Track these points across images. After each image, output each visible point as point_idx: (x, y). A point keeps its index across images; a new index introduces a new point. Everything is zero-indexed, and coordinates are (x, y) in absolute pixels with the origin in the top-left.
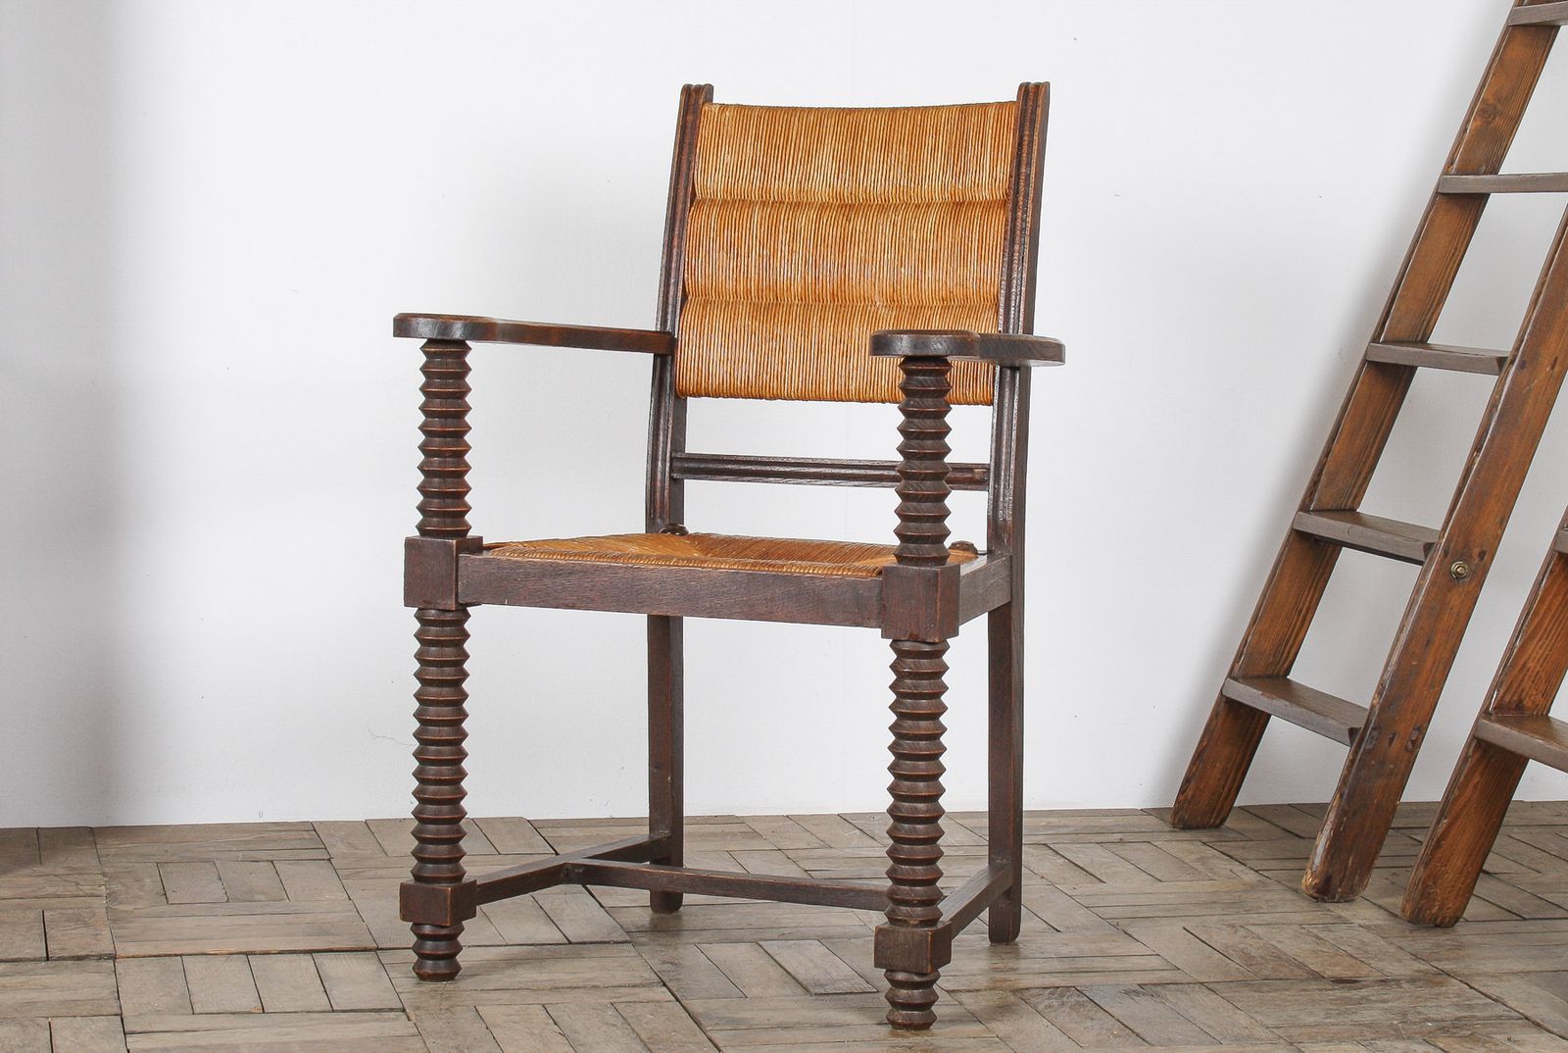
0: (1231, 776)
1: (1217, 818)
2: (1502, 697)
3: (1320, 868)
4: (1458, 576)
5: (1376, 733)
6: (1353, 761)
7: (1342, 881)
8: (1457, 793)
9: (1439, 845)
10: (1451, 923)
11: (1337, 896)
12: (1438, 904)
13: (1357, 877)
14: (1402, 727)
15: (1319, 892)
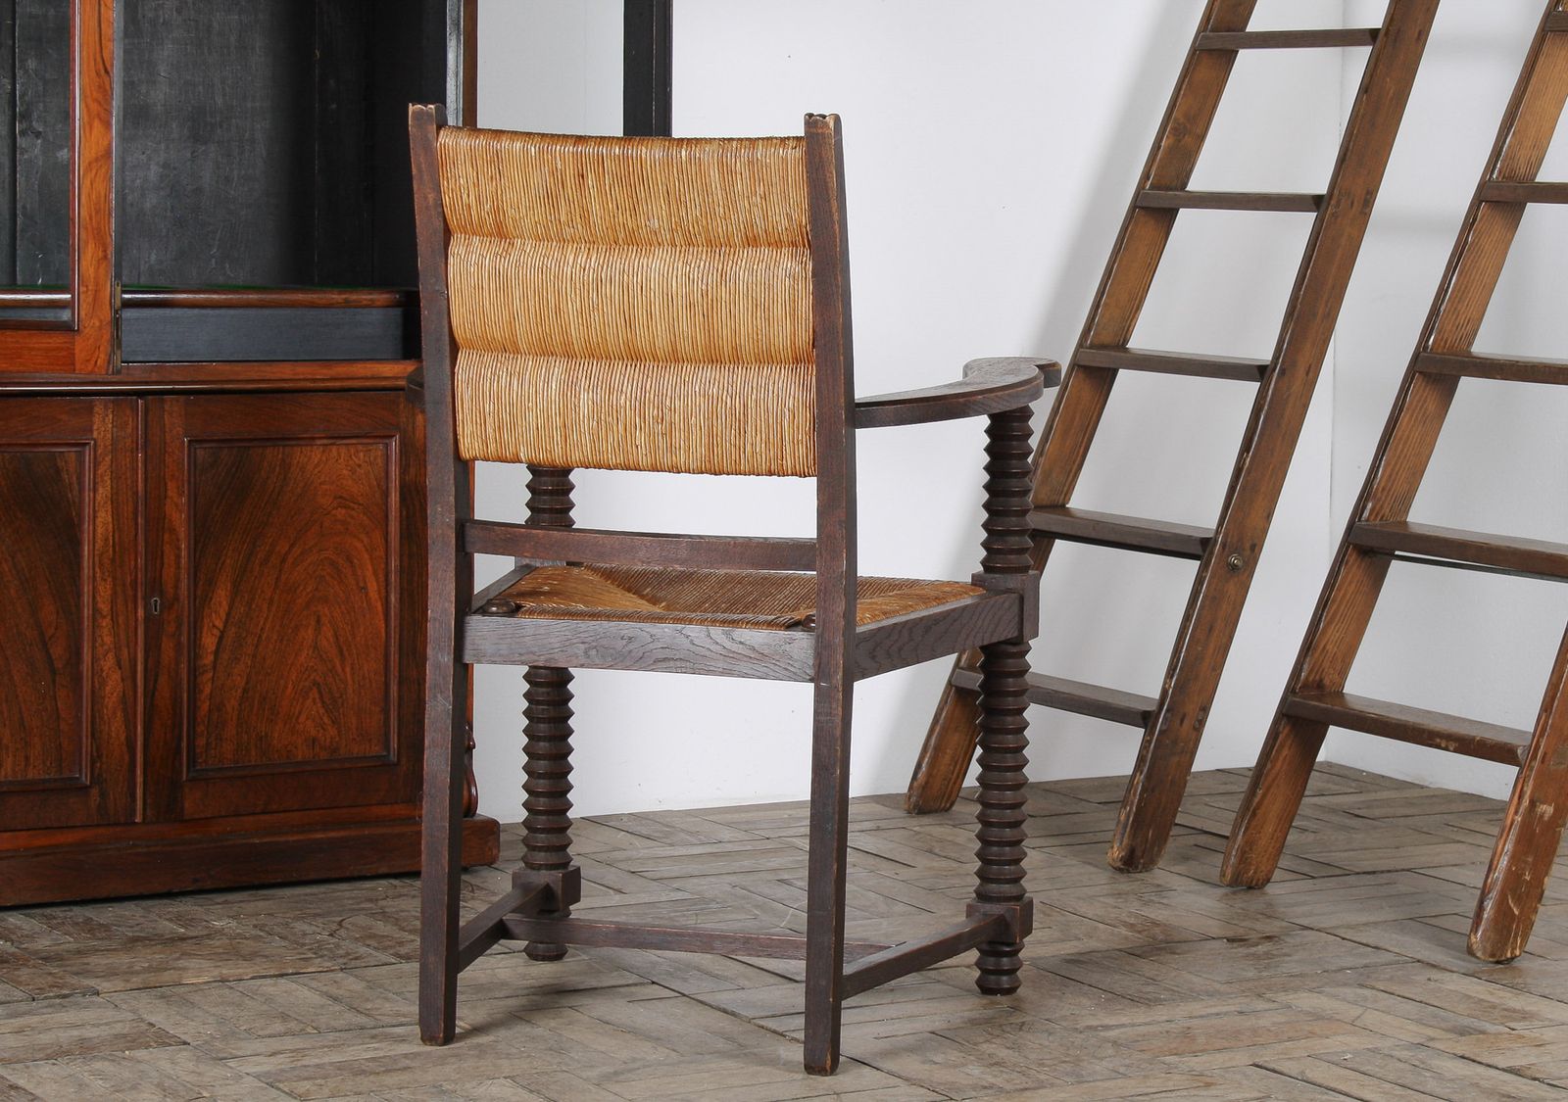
0: (960, 761)
1: (947, 802)
2: (1307, 678)
3: (1125, 841)
4: (1234, 567)
5: (1169, 715)
6: (1150, 742)
7: (1144, 852)
8: (1269, 766)
9: (1254, 814)
10: (1264, 885)
11: (1140, 867)
12: (1253, 867)
13: (1156, 849)
14: (1191, 708)
15: (1125, 864)
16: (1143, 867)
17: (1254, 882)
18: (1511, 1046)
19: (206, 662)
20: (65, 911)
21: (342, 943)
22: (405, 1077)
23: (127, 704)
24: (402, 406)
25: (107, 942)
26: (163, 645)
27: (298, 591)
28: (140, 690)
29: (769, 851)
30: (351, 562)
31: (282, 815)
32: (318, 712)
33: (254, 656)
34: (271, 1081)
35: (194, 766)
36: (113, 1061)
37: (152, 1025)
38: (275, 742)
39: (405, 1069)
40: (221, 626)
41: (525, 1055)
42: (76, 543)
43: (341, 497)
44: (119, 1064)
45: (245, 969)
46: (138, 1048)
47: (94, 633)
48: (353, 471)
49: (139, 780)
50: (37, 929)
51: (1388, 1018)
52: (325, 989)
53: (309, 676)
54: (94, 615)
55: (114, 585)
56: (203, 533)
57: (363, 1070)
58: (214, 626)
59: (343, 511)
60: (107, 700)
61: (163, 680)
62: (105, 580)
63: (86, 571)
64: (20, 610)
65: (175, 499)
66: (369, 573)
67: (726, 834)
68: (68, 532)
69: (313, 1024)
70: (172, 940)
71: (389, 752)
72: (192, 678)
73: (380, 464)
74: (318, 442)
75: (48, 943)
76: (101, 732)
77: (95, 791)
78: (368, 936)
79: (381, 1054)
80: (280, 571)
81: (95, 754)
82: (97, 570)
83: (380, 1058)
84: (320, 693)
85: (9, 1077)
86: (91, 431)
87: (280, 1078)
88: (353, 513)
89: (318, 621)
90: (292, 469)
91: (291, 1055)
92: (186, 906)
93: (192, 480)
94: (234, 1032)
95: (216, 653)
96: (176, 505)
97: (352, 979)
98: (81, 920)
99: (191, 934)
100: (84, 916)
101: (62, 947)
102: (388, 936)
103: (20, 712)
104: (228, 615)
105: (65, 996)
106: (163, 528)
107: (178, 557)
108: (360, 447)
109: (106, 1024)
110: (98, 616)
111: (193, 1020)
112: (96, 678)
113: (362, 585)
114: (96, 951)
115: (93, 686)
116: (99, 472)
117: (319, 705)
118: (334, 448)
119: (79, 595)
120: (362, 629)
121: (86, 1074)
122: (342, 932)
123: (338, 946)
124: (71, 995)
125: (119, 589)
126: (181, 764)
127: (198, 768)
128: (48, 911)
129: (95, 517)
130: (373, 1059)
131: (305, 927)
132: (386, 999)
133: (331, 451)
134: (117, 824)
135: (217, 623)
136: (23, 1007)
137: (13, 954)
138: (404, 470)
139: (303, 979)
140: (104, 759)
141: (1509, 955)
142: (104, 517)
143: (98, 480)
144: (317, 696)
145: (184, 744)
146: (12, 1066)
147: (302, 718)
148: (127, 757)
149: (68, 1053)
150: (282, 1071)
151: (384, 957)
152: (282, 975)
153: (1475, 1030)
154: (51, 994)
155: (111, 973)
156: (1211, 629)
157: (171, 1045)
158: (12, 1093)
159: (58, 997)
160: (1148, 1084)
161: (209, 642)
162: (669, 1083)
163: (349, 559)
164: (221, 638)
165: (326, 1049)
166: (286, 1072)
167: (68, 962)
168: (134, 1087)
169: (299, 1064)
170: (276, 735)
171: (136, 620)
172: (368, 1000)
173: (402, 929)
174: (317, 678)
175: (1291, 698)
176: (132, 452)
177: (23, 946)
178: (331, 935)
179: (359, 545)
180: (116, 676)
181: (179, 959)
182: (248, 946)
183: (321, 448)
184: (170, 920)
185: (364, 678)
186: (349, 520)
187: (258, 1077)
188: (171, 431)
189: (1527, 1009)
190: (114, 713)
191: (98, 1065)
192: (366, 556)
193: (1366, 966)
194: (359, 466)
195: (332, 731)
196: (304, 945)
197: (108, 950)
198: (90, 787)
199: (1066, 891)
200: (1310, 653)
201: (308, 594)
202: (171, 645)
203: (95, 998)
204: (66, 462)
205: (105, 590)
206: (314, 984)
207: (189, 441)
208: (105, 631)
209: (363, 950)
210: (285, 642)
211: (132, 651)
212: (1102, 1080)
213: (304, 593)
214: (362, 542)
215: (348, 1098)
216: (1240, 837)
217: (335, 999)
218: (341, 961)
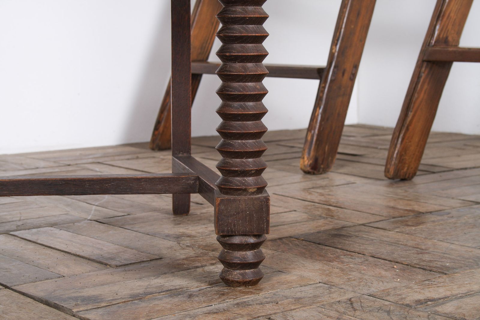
2: (439, 35)
3: (312, 153)
5: (336, 70)
6: (324, 87)
7: (323, 161)
8: (416, 95)
9: (407, 129)
10: (412, 177)
11: (321, 170)
12: (407, 165)
13: (330, 158)
14: (348, 66)
15: (312, 168)
16: (323, 171)
17: (407, 176)
156: (358, 14)
200: (441, 19)
216: (398, 146)
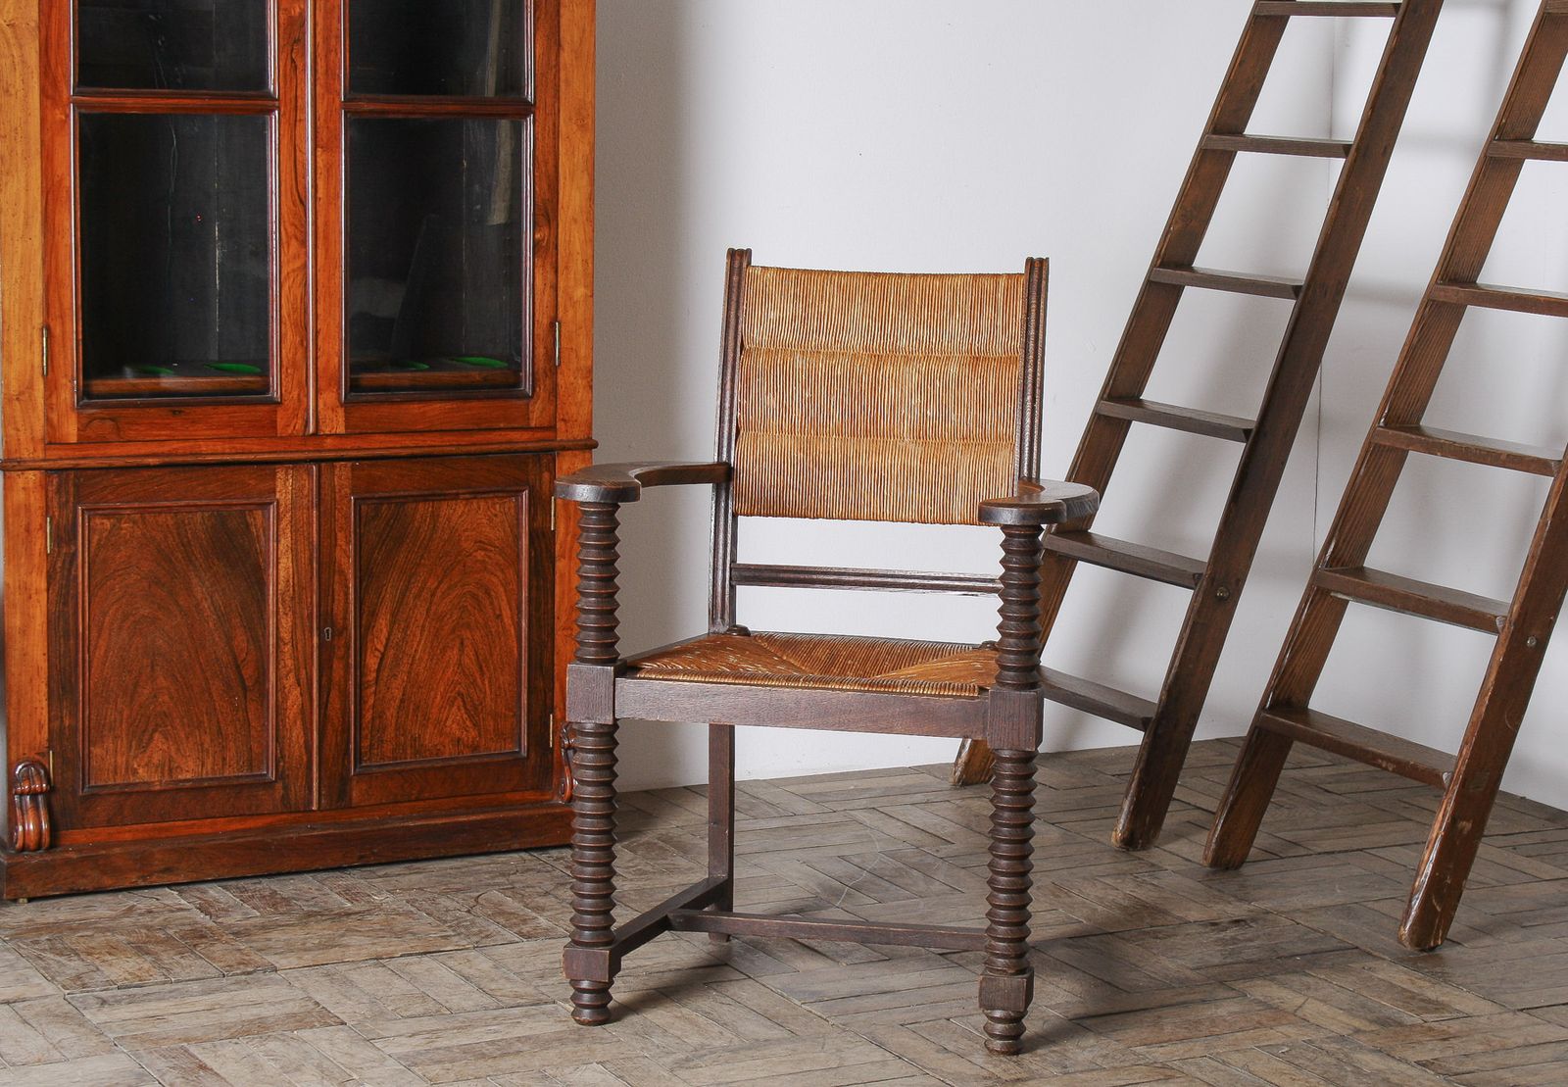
3: (1126, 825)
4: (1221, 599)
5: (1164, 722)
6: (1149, 740)
7: (1142, 834)
10: (1240, 865)
11: (1140, 845)
12: (1232, 849)
13: (1152, 831)
14: (1183, 715)
15: (1126, 844)
16: (1143, 846)
17: (1232, 862)
18: (1421, 1039)
19: (370, 678)
20: (255, 883)
21: (477, 920)
22: (516, 1061)
23: (305, 714)
24: (531, 465)
25: (286, 917)
26: (334, 666)
27: (446, 619)
28: (315, 703)
29: (837, 825)
30: (489, 594)
31: (432, 802)
32: (462, 717)
33: (409, 673)
34: (410, 1062)
35: (360, 763)
36: (284, 1041)
37: (317, 1003)
38: (427, 742)
39: (518, 1052)
40: (382, 649)
41: (615, 1039)
42: (261, 584)
43: (480, 542)
44: (289, 1044)
45: (396, 946)
46: (305, 1028)
47: (277, 657)
48: (490, 520)
49: (315, 775)
50: (231, 903)
51: (1324, 1008)
52: (458, 968)
53: (455, 688)
54: (277, 642)
55: (294, 618)
56: (365, 575)
57: (483, 1054)
58: (376, 649)
59: (483, 553)
60: (289, 711)
61: (334, 693)
62: (287, 614)
63: (271, 607)
64: (217, 639)
65: (344, 547)
66: (504, 604)
67: (802, 806)
68: (255, 576)
69: (447, 1005)
70: (339, 915)
71: (520, 748)
72: (358, 691)
73: (513, 514)
74: (462, 497)
75: (239, 917)
76: (284, 737)
77: (279, 785)
78: (499, 912)
79: (499, 1037)
80: (431, 603)
81: (279, 755)
82: (280, 605)
83: (498, 1041)
84: (463, 701)
85: (200, 1057)
86: (274, 492)
87: (416, 1061)
88: (491, 554)
89: (462, 643)
90: (440, 520)
91: (427, 1036)
92: (353, 879)
93: (358, 530)
94: (382, 1012)
95: (378, 671)
96: (345, 552)
97: (482, 958)
98: (267, 893)
99: (357, 909)
100: (270, 889)
101: (252, 921)
102: (514, 913)
103: (218, 722)
104: (388, 639)
105: (249, 973)
106: (334, 570)
107: (347, 594)
108: (496, 500)
109: (281, 1002)
110: (281, 644)
111: (350, 1000)
112: (280, 693)
113: (498, 613)
114: (277, 926)
115: (277, 700)
116: (282, 526)
117: (463, 711)
118: (475, 501)
119: (266, 627)
120: (498, 649)
121: (261, 1054)
122: (478, 910)
123: (473, 923)
124: (255, 971)
125: (298, 621)
126: (349, 762)
127: (364, 764)
128: (241, 883)
129: (278, 563)
130: (492, 1043)
131: (448, 903)
132: (507, 979)
133: (472, 503)
134: (299, 812)
135: (378, 647)
136: (215, 984)
137: (210, 929)
138: (532, 519)
139: (442, 957)
140: (287, 759)
141: (1432, 944)
142: (286, 562)
143: (281, 533)
144: (461, 703)
145: (352, 746)
146: (204, 1045)
147: (449, 723)
148: (305, 758)
149: (248, 1033)
150: (419, 1053)
151: (510, 935)
152: (425, 953)
153: (1395, 1022)
154: (238, 972)
155: (289, 949)
156: (1200, 651)
157: (331, 1025)
158: (201, 1073)
159: (243, 973)
160: (1119, 1077)
161: (372, 662)
162: (730, 1070)
163: (487, 593)
164: (381, 659)
165: (455, 1031)
166: (421, 1054)
167: (254, 938)
168: (297, 1069)
169: (434, 1045)
170: (427, 737)
171: (312, 646)
172: (492, 980)
173: (526, 906)
174: (461, 689)
175: (1263, 714)
176: (308, 510)
177: (220, 920)
178: (469, 911)
179: (495, 580)
180: (296, 692)
181: (343, 936)
182: (401, 923)
183: (464, 502)
184: (339, 894)
185: (499, 688)
186: (487, 559)
187: (399, 1059)
188: (340, 491)
189: (1441, 999)
190: (295, 722)
191: (271, 1045)
192: (502, 589)
193: (1314, 953)
194: (496, 515)
195: (473, 733)
196: (445, 922)
197: (287, 925)
198: (276, 781)
199: (1074, 870)
201: (453, 621)
202: (341, 666)
203: (273, 975)
204: (254, 519)
205: (286, 623)
206: (451, 963)
207: (355, 499)
208: (287, 656)
209: (493, 927)
210: (434, 661)
211: (308, 670)
212: (1082, 1072)
213: (450, 621)
214: (498, 577)
215: (469, 1082)
216: (1219, 828)
217: (467, 979)
218: (475, 939)
